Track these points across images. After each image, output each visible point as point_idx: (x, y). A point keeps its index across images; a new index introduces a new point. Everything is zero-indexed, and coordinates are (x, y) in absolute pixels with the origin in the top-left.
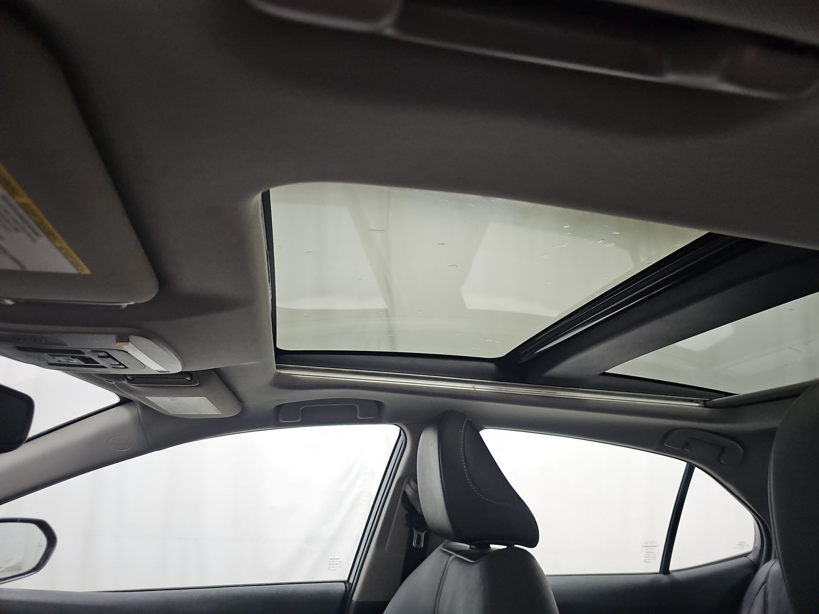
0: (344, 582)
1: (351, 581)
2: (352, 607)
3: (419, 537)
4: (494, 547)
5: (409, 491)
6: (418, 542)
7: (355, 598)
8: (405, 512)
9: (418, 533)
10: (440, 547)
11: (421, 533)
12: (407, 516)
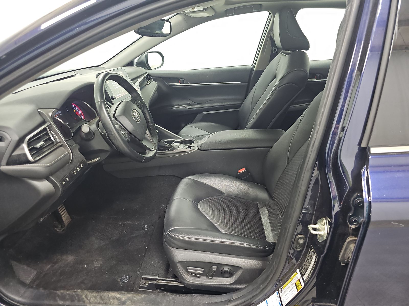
0: (252, 65)
1: (253, 65)
2: (254, 72)
3: (275, 50)
4: (297, 51)
5: (272, 35)
6: (275, 51)
7: (255, 69)
8: (271, 42)
9: (275, 48)
10: (281, 52)
11: (276, 49)
12: (271, 43)
